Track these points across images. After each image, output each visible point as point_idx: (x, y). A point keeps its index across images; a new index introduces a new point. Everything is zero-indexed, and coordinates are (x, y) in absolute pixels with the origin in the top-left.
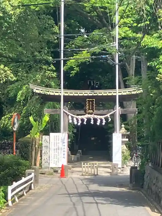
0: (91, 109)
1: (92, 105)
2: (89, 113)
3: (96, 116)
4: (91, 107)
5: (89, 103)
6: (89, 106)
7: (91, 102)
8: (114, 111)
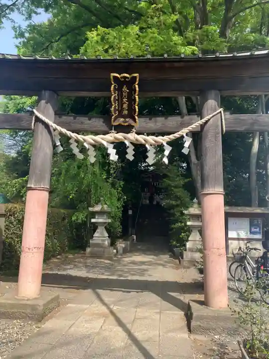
0: (126, 112)
1: (131, 101)
2: (120, 129)
3: (141, 138)
4: (125, 106)
5: (119, 90)
6: (120, 100)
7: (125, 89)
8: (203, 120)
